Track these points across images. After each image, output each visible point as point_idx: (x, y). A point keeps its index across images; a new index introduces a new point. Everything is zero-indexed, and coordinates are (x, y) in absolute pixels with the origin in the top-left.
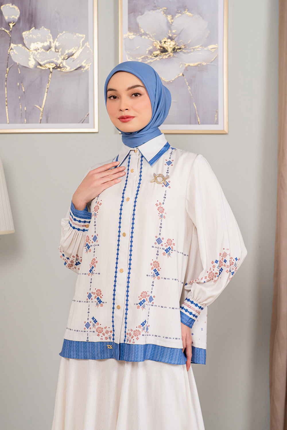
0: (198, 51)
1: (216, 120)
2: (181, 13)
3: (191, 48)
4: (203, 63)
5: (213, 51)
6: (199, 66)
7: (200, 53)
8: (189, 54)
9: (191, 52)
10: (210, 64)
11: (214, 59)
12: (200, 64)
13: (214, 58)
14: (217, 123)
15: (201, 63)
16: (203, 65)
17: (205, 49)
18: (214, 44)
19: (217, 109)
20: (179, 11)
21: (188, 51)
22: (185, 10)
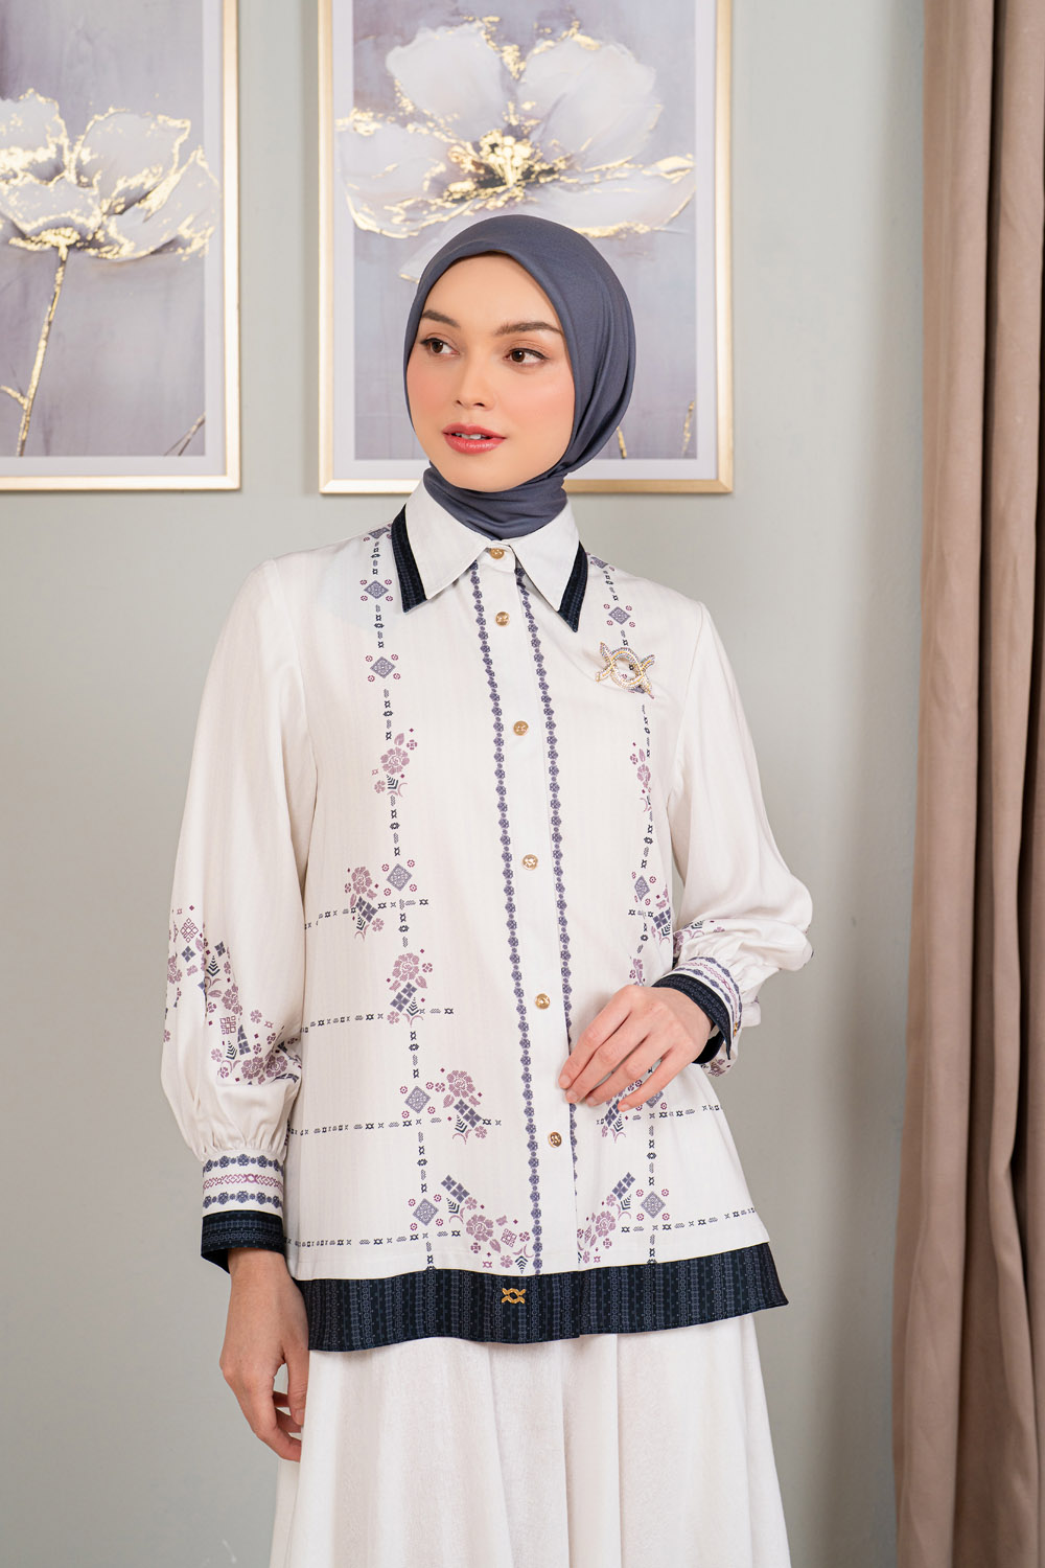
0: (618, 179)
1: (687, 440)
2: (552, 36)
3: (594, 169)
4: (637, 225)
5: (675, 182)
6: (624, 236)
7: (627, 190)
8: (587, 193)
9: (593, 183)
10: (664, 229)
11: (680, 212)
12: (628, 230)
13: (682, 206)
14: (691, 454)
15: (632, 225)
16: (637, 232)
17: (647, 172)
18: (681, 154)
19: (693, 401)
20: (548, 31)
21: (582, 182)
22: (569, 27)
